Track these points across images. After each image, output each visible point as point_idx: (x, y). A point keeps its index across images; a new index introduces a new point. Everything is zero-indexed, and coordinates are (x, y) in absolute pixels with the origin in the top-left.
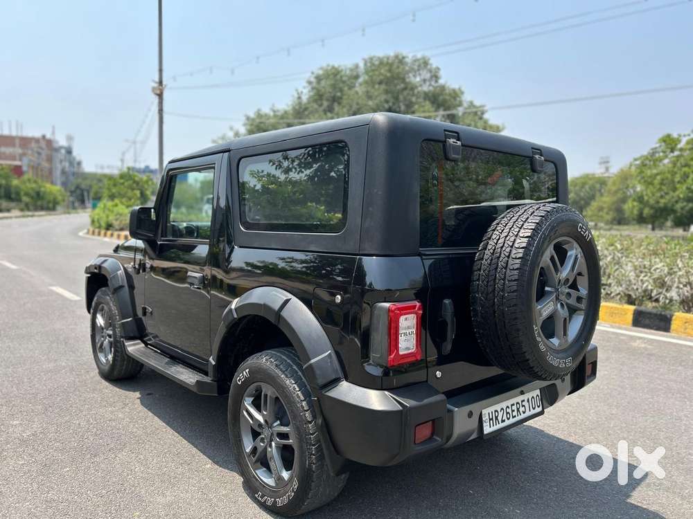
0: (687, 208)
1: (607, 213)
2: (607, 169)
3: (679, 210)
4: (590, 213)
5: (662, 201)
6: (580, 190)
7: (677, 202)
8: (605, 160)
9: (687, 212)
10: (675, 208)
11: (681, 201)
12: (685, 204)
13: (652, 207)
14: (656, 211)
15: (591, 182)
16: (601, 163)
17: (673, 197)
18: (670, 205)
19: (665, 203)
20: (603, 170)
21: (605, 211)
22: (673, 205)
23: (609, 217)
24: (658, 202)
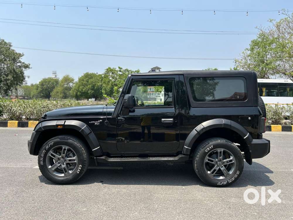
0: (92, 93)
1: (60, 94)
2: (56, 76)
3: (90, 93)
4: (53, 94)
5: (84, 90)
6: (48, 84)
7: (88, 90)
8: (54, 72)
9: (92, 94)
10: (88, 92)
11: (90, 90)
12: (91, 91)
13: (80, 92)
14: (82, 93)
15: (52, 81)
16: (53, 73)
17: (87, 88)
18: (86, 91)
19: (85, 91)
20: (54, 76)
21: (59, 93)
22: (87, 92)
23: (61, 95)
24: (82, 90)
